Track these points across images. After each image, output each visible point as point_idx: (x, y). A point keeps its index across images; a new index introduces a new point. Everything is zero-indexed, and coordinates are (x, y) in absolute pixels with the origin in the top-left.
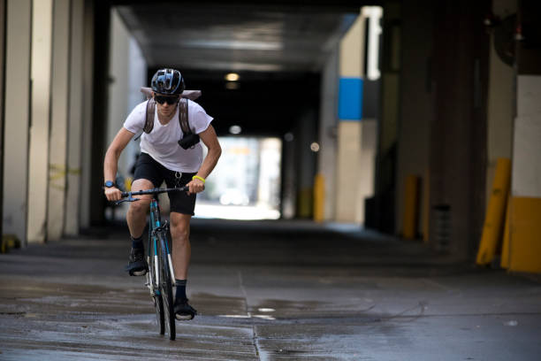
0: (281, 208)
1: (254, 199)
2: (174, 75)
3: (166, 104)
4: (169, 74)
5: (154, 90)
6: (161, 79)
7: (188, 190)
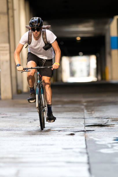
0: (97, 77)
1: (89, 75)
2: (38, 19)
3: (36, 31)
4: (36, 19)
5: (30, 26)
6: (33, 21)
7: (52, 68)
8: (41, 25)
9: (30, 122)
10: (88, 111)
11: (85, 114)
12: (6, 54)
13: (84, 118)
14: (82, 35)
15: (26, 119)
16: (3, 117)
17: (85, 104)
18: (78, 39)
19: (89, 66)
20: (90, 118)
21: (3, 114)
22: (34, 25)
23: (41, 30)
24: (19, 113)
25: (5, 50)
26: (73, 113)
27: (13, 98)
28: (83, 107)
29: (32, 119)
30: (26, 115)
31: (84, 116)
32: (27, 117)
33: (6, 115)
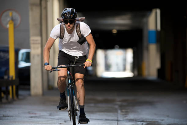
2: (72, 9)
3: (69, 24)
4: (69, 10)
5: (62, 18)
6: (66, 12)
7: (84, 66)
8: (75, 17)
9: (60, 124)
10: (122, 112)
11: (119, 115)
12: (38, 48)
13: (118, 120)
14: (118, 28)
15: (56, 119)
16: (32, 117)
17: (119, 103)
18: (115, 31)
19: (125, 60)
20: (123, 120)
21: (32, 114)
22: (67, 17)
23: (75, 23)
24: (49, 113)
25: (37, 44)
26: (106, 113)
27: (44, 94)
28: (117, 107)
29: (63, 120)
30: (56, 115)
31: (118, 118)
32: (57, 117)
33: (35, 114)
